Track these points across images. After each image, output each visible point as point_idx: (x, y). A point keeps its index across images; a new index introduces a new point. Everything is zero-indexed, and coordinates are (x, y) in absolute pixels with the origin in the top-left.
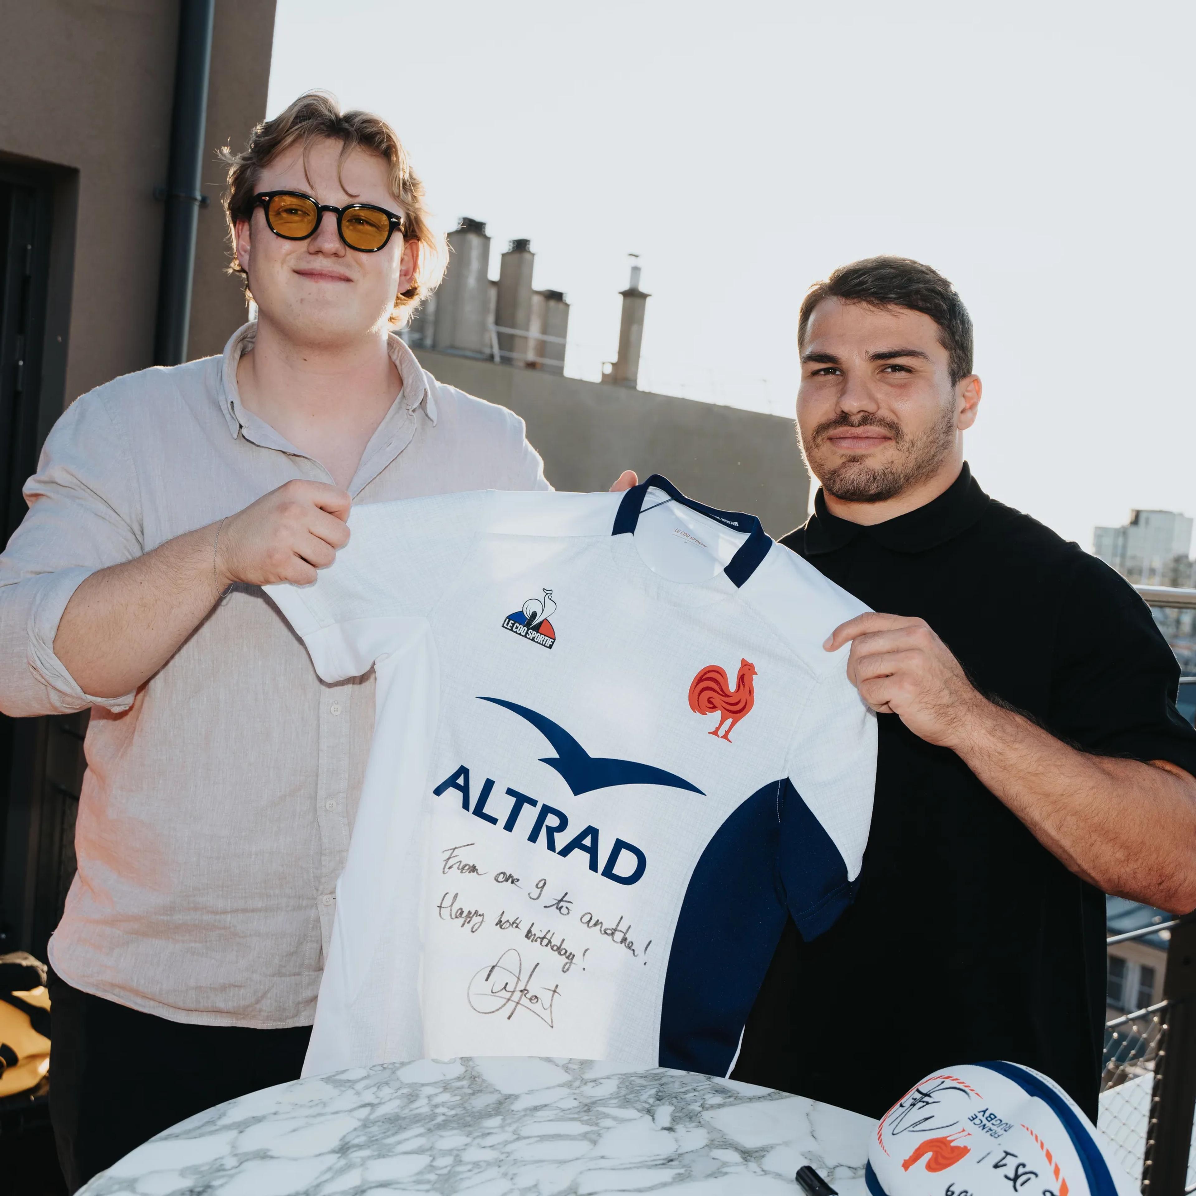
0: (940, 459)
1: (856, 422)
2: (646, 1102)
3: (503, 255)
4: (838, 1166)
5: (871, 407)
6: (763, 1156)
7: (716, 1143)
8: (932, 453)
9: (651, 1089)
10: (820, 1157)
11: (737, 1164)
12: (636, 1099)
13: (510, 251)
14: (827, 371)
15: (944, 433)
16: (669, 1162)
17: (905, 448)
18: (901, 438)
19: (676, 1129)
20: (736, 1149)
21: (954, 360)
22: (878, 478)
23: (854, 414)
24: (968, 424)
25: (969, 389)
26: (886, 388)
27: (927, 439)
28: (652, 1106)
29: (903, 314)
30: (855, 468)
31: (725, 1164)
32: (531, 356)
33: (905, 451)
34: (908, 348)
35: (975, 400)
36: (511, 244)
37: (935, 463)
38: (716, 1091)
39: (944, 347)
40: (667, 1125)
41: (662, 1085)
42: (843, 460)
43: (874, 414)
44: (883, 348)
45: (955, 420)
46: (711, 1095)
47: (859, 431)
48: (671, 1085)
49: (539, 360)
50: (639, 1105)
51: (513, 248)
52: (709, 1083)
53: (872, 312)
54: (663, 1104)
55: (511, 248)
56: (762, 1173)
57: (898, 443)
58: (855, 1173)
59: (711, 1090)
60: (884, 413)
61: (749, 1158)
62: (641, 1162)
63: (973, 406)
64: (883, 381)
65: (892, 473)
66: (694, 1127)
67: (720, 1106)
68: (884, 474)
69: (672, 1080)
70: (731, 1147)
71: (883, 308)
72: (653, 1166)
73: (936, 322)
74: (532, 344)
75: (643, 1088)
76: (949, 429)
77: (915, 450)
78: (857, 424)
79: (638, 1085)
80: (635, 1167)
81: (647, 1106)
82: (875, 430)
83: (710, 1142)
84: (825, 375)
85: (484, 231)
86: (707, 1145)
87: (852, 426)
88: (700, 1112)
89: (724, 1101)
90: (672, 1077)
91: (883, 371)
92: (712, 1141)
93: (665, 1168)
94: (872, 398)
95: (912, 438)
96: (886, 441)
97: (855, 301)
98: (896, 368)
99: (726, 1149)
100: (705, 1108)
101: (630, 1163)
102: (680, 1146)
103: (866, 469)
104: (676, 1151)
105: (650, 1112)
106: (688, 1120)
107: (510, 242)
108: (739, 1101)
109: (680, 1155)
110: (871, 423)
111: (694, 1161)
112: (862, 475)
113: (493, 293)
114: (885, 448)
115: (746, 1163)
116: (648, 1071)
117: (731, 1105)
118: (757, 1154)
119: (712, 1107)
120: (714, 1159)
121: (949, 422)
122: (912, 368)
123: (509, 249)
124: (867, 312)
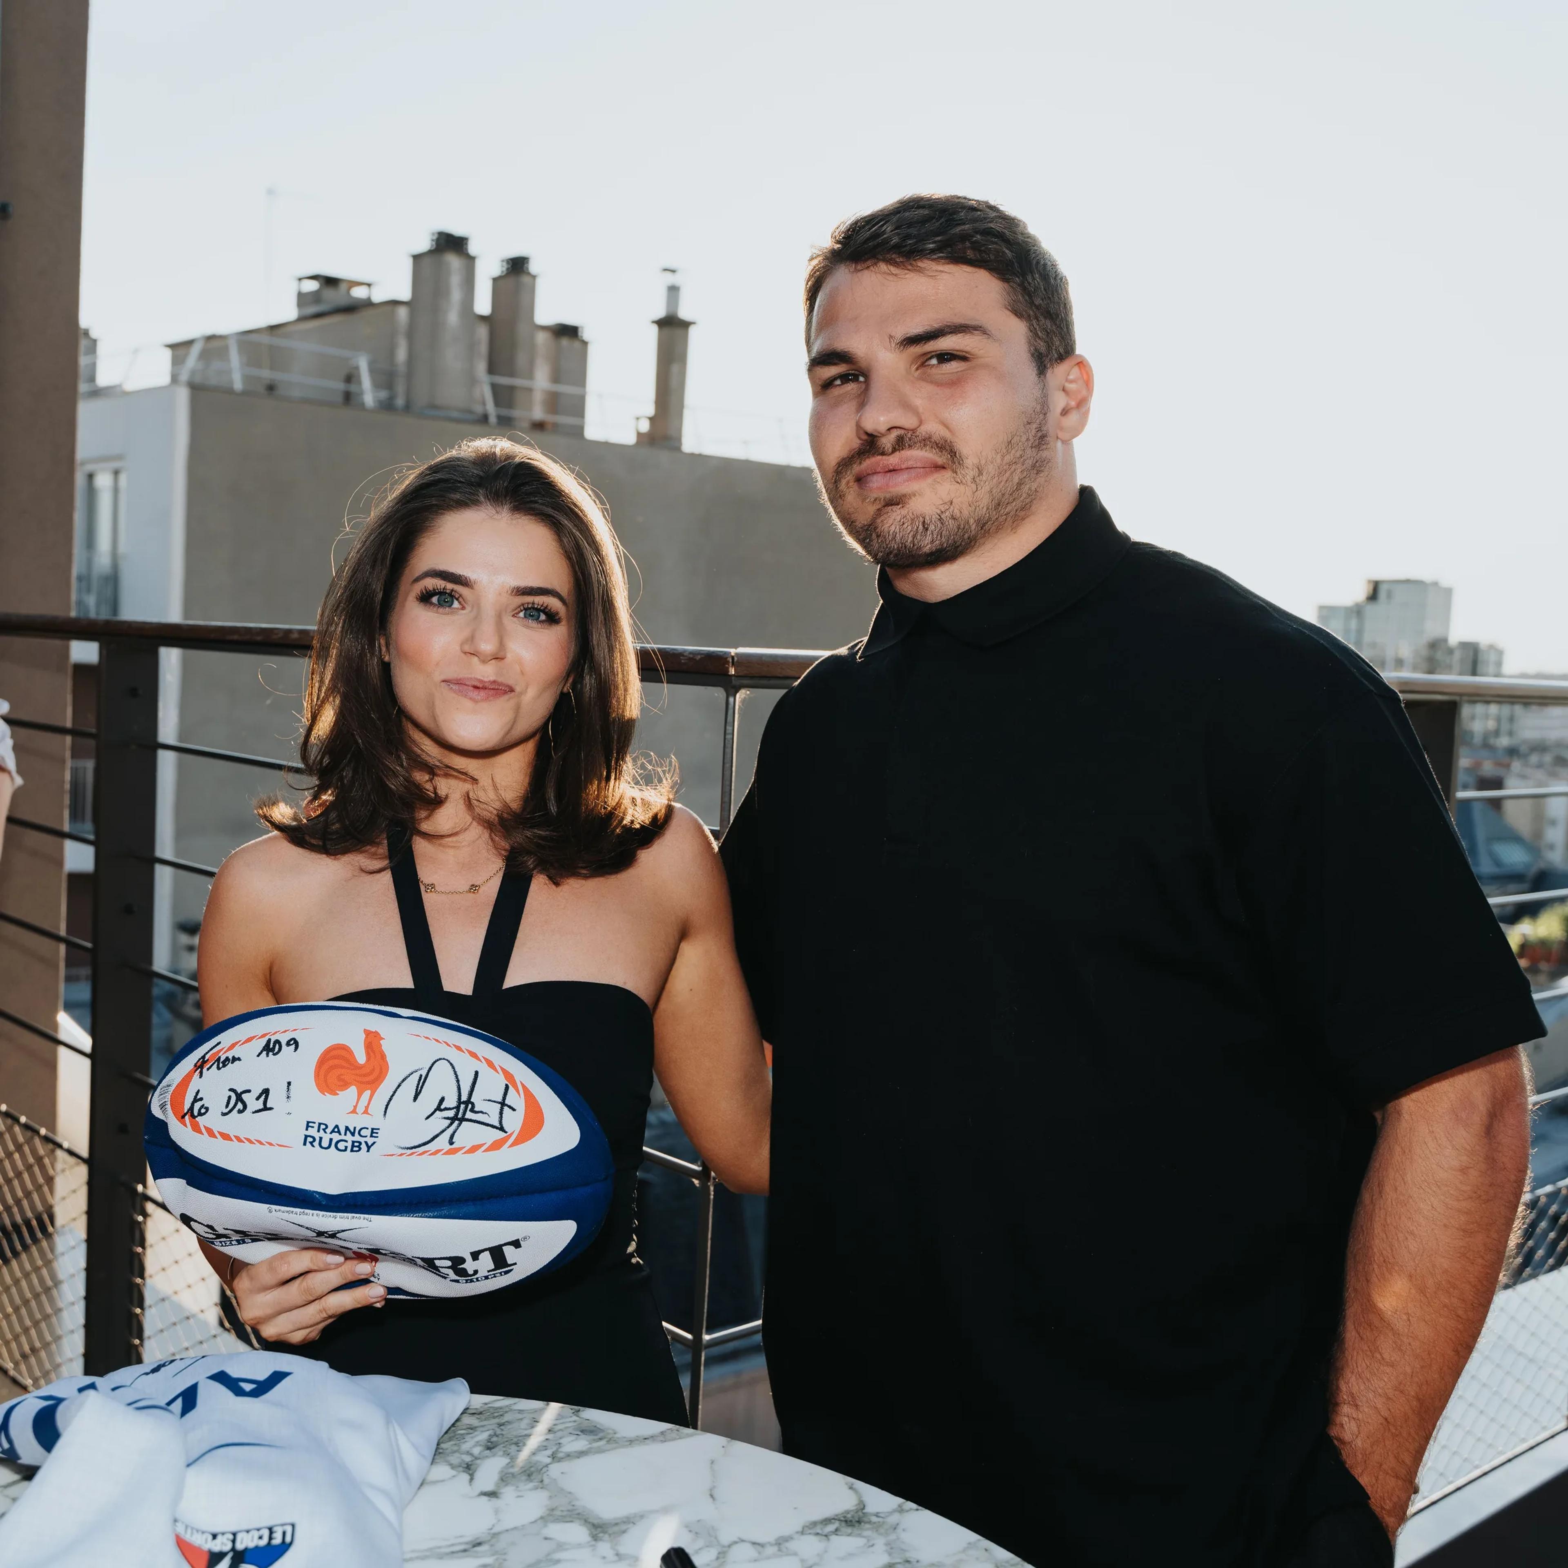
0: (1033, 489)
1: (888, 447)
2: (468, 1453)
3: (495, 280)
4: (736, 1543)
5: (908, 421)
6: (624, 1532)
7: (558, 1513)
8: (1016, 480)
9: (482, 1431)
10: (713, 1527)
11: (579, 1546)
12: (455, 1448)
13: (503, 274)
14: (845, 378)
15: (1032, 447)
16: (474, 1546)
17: (969, 478)
18: (959, 463)
19: (500, 1493)
20: (586, 1521)
21: (1036, 335)
22: (932, 527)
23: (883, 435)
24: (1077, 431)
25: (1071, 377)
26: (928, 388)
27: (1002, 460)
28: (477, 1458)
29: (941, 271)
30: (895, 514)
31: (561, 1546)
32: (538, 413)
33: (969, 483)
34: (955, 321)
35: (1084, 393)
36: (505, 264)
37: (1024, 495)
38: (582, 1431)
39: (1016, 315)
40: (490, 1487)
41: (500, 1425)
42: (877, 506)
43: (914, 431)
44: (916, 328)
45: (1050, 427)
46: (573, 1437)
47: (893, 460)
48: (515, 1425)
49: (550, 418)
50: (455, 1459)
51: (508, 269)
52: (575, 1418)
53: (896, 275)
54: (494, 1455)
55: (504, 269)
56: (616, 1558)
57: (956, 472)
58: (759, 1553)
59: (575, 1429)
60: (931, 427)
61: (601, 1535)
62: (430, 1549)
63: (1082, 403)
64: (925, 378)
65: (953, 518)
66: (531, 1490)
67: (581, 1454)
68: (940, 519)
69: (520, 1416)
70: (579, 1519)
71: (910, 267)
72: (447, 1554)
73: (999, 279)
74: (538, 397)
75: (471, 1431)
76: (1041, 440)
77: (984, 479)
78: (890, 450)
79: (464, 1427)
80: (417, 1558)
81: (468, 1459)
82: (917, 455)
83: (548, 1512)
84: (843, 383)
85: (467, 249)
86: (542, 1518)
87: (883, 454)
88: (547, 1466)
89: (590, 1446)
90: (520, 1411)
91: (923, 365)
92: (553, 1510)
93: (467, 1556)
94: (906, 406)
95: (976, 461)
96: (936, 471)
97: (869, 263)
98: (945, 357)
99: (572, 1521)
100: (555, 1459)
101: (413, 1551)
102: (499, 1521)
103: (911, 515)
104: (491, 1529)
105: (469, 1468)
106: (524, 1478)
107: (503, 261)
108: (614, 1445)
109: (495, 1535)
110: (910, 446)
111: (513, 1544)
112: (906, 524)
113: (482, 332)
114: (935, 480)
115: (593, 1543)
116: (486, 1404)
117: (600, 1451)
118: (616, 1529)
119: (569, 1456)
120: (546, 1539)
121: (1039, 429)
122: (966, 352)
123: (502, 272)
124: (888, 277)
